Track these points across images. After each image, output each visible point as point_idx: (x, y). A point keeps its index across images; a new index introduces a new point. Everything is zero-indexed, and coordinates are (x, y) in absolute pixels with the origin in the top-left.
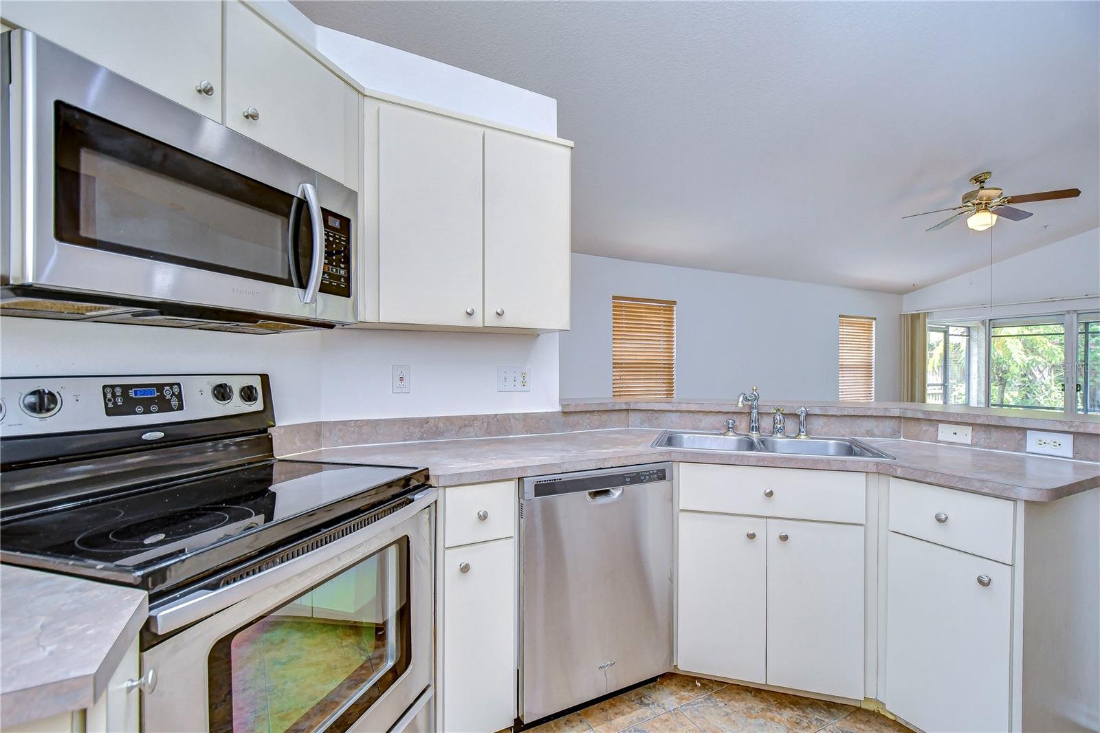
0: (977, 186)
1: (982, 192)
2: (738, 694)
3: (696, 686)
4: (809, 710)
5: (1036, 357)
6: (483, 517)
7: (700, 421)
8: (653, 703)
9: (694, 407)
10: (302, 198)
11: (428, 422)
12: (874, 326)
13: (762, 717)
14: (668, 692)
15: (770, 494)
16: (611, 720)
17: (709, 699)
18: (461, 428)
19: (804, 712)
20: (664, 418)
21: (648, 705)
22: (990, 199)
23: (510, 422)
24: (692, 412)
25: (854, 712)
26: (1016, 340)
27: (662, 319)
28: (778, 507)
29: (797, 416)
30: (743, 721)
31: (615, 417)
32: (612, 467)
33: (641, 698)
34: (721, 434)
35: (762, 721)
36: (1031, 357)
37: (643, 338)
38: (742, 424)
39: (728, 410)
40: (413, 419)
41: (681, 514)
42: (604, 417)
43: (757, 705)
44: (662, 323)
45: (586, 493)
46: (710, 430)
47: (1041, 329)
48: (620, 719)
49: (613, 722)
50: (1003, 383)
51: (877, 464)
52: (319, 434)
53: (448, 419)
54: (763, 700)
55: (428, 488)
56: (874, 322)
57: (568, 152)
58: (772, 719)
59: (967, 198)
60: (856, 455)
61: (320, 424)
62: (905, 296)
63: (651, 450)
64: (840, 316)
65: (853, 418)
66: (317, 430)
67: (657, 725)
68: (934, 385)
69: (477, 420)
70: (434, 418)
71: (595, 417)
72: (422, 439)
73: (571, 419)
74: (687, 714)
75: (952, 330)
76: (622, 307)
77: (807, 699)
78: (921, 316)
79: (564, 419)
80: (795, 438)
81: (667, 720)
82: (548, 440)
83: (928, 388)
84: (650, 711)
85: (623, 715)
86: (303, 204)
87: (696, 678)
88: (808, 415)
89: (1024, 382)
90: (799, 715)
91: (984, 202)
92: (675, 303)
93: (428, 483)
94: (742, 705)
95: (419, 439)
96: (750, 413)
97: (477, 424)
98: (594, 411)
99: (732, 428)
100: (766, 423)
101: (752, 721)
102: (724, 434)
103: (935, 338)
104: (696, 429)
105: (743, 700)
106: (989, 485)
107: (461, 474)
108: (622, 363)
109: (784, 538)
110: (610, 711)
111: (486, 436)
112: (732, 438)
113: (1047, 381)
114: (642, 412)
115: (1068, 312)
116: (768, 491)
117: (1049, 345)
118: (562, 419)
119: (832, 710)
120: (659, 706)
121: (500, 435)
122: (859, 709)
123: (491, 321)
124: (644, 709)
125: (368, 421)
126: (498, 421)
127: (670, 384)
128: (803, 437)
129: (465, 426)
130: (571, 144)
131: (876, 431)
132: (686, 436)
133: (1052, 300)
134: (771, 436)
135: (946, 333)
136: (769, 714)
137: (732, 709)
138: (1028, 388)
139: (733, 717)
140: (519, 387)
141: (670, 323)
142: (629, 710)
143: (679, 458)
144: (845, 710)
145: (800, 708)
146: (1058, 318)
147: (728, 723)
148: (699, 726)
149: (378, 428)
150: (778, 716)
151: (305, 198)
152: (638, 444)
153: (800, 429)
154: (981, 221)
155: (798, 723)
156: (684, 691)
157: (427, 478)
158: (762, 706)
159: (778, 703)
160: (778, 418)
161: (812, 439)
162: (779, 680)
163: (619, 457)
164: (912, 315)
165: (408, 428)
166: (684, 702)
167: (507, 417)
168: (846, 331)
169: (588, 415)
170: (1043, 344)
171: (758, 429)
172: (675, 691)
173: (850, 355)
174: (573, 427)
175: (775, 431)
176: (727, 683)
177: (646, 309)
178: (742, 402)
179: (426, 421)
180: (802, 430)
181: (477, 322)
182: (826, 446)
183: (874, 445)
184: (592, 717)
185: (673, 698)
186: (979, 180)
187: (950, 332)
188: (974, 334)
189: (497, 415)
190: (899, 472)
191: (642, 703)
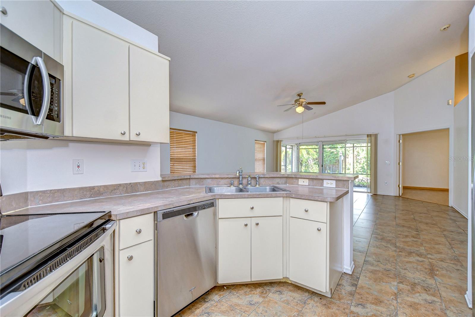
0: (299, 97)
1: (301, 100)
2: (241, 288)
3: (224, 289)
4: (265, 287)
5: (309, 156)
6: (139, 232)
7: (220, 182)
8: (210, 300)
9: (217, 176)
10: (34, 64)
11: (94, 189)
12: (265, 144)
13: (250, 294)
14: (214, 294)
15: (252, 208)
16: (194, 312)
17: (231, 293)
18: (112, 191)
19: (263, 288)
20: (205, 181)
21: (208, 301)
22: (302, 102)
23: (138, 186)
24: (216, 178)
25: (279, 284)
26: (305, 150)
27: (191, 139)
28: (255, 213)
29: (255, 178)
30: (244, 297)
31: (184, 182)
32: (194, 203)
33: (204, 300)
34: (228, 187)
35: (251, 295)
36: (308, 156)
37: (183, 147)
38: (236, 182)
39: (231, 177)
40: (86, 188)
41: (219, 220)
42: (180, 182)
43: (247, 290)
44: (191, 141)
45: (184, 215)
46: (224, 185)
47: (311, 147)
48: (197, 311)
49: (195, 313)
50: (301, 164)
51: (286, 194)
52: (26, 199)
53: (105, 186)
54: (249, 288)
55: (112, 221)
56: (266, 143)
57: (168, 62)
58: (254, 294)
59: (296, 101)
60: (276, 191)
61: (27, 193)
62: (275, 134)
63: (206, 195)
64: (255, 140)
65: (273, 178)
66: (25, 197)
67: (213, 308)
68: (283, 166)
69: (121, 186)
70: (98, 186)
71: (176, 182)
72: (91, 198)
73: (166, 183)
74: (224, 300)
75: (288, 147)
76: (174, 133)
77: (263, 283)
78: (280, 141)
79: (163, 183)
80: (255, 186)
81: (217, 305)
82: (158, 193)
83: (282, 167)
84: (209, 304)
85: (198, 308)
86: (35, 68)
87: (224, 286)
88: (259, 178)
89: (306, 164)
90: (262, 290)
91: (301, 103)
92: (196, 132)
93: (111, 218)
94: (243, 291)
95: (89, 198)
96: (239, 178)
97: (121, 188)
98: (176, 180)
99: (233, 184)
100: (245, 181)
101: (247, 296)
102: (230, 187)
103: (283, 149)
104: (218, 185)
105: (243, 289)
106: (320, 197)
107: (128, 213)
108: (174, 158)
109: (257, 224)
110: (193, 309)
111: (126, 194)
112: (233, 188)
113: (312, 164)
114: (196, 179)
115: (320, 141)
116: (252, 207)
117: (313, 152)
118: (162, 184)
119: (272, 285)
120: (212, 301)
121: (133, 193)
122: (280, 282)
123: (134, 138)
124: (207, 304)
125: (58, 190)
126: (131, 186)
127: (195, 167)
128: (257, 186)
129: (115, 189)
130: (170, 59)
131: (280, 183)
132: (216, 188)
133: (316, 137)
134: (247, 186)
135: (286, 147)
136: (253, 292)
137: (239, 294)
138: (307, 166)
139: (240, 297)
140: (142, 169)
141: (194, 141)
142: (201, 306)
143: (218, 197)
144: (276, 284)
145: (262, 287)
146: (316, 143)
147: (239, 299)
148: (229, 304)
149: (64, 193)
150: (256, 292)
151: (37, 65)
152: (200, 193)
153: (256, 183)
154: (300, 110)
155: (262, 293)
156: (221, 292)
157: (110, 216)
158: (249, 290)
159: (255, 287)
160: (249, 179)
161: (261, 186)
162: (256, 278)
163: (196, 199)
164: (277, 141)
165: (83, 193)
166: (222, 296)
167: (136, 184)
168: (257, 146)
169: (173, 181)
170: (312, 151)
171: (242, 184)
172: (218, 293)
173: (259, 155)
174: (167, 187)
175: (248, 184)
176: (236, 285)
177: (184, 134)
178: (238, 173)
179: (93, 188)
180: (257, 183)
181: (126, 138)
182: (266, 189)
183: (281, 187)
184: (186, 314)
185: (217, 296)
186: (299, 95)
187: (287, 147)
188: (294, 148)
189: (131, 183)
190: (293, 196)
191: (205, 302)
